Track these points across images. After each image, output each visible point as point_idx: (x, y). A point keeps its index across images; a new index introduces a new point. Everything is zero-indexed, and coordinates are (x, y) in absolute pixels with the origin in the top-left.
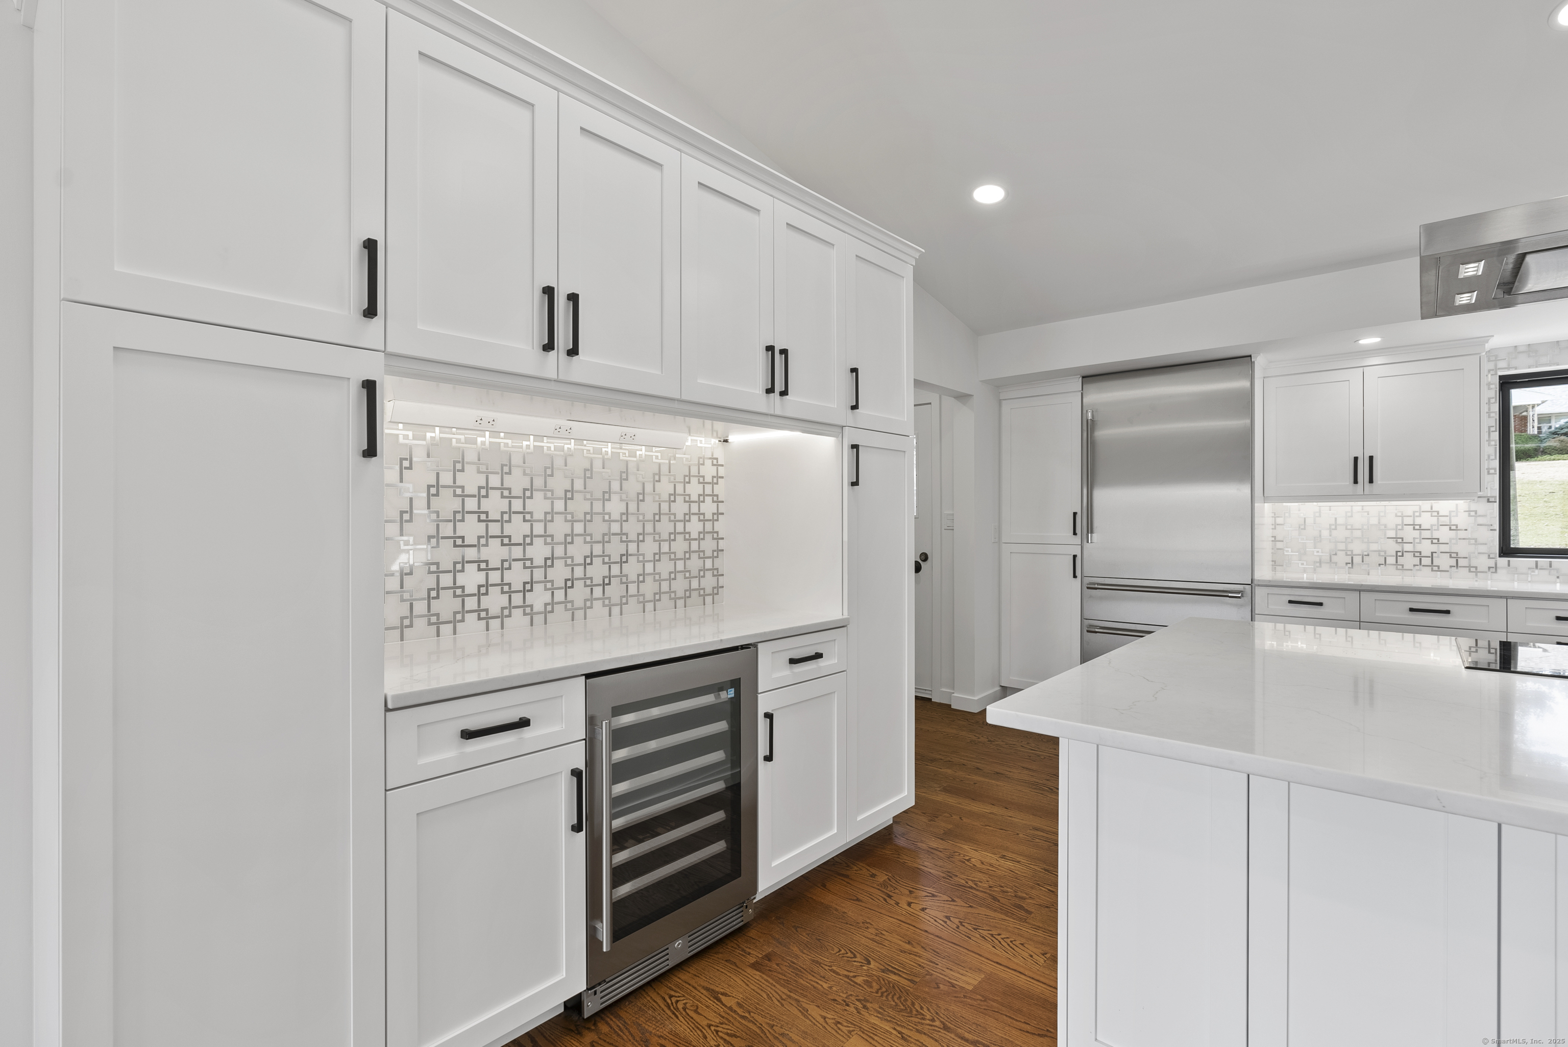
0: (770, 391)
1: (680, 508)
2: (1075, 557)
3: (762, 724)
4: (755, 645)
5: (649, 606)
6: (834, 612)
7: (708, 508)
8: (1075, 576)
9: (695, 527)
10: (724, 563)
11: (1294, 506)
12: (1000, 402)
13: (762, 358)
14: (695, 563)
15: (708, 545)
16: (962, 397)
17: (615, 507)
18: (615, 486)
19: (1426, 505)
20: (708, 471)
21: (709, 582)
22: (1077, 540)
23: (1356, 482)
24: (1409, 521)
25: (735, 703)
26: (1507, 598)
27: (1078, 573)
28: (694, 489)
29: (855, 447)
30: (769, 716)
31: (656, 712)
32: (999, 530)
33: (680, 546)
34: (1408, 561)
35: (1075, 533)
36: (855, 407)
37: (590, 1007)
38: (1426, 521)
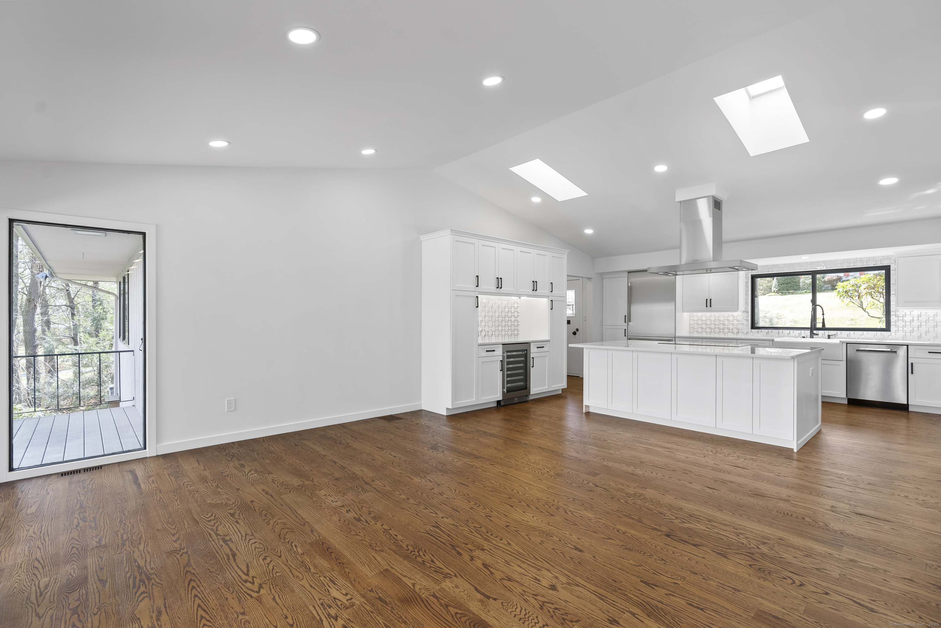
0: (533, 290)
1: (510, 314)
2: (625, 330)
3: (531, 360)
4: (530, 343)
5: (503, 337)
6: (547, 338)
7: (516, 314)
8: (625, 336)
9: (513, 319)
10: (519, 328)
11: (695, 314)
12: (603, 279)
13: (532, 283)
14: (513, 328)
15: (516, 323)
16: (589, 279)
17: (497, 314)
18: (497, 310)
19: (730, 313)
20: (516, 305)
21: (516, 332)
22: (626, 324)
23: (707, 306)
24: (726, 318)
25: (526, 354)
26: (737, 340)
27: (626, 335)
28: (513, 310)
29: (552, 301)
30: (533, 358)
31: (514, 353)
32: (602, 321)
33: (510, 323)
34: (726, 331)
35: (625, 322)
36: (552, 292)
37: (502, 403)
38: (731, 318)
